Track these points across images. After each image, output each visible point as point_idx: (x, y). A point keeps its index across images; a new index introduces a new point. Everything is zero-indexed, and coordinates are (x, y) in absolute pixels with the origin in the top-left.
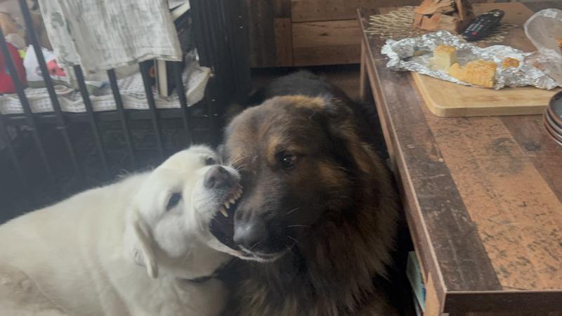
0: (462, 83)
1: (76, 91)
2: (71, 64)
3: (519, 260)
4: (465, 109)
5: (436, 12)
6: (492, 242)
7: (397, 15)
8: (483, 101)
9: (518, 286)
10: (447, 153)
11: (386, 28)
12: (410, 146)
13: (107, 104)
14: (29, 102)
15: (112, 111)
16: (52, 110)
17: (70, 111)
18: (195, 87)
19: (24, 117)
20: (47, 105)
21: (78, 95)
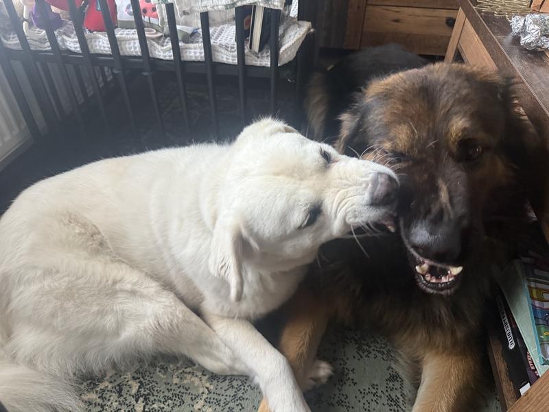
1: (166, 36)
2: (165, 1)
13: (195, 53)
14: (118, 43)
15: (199, 62)
16: (139, 54)
17: (158, 57)
18: (290, 43)
19: (112, 58)
20: (135, 48)
21: (166, 40)
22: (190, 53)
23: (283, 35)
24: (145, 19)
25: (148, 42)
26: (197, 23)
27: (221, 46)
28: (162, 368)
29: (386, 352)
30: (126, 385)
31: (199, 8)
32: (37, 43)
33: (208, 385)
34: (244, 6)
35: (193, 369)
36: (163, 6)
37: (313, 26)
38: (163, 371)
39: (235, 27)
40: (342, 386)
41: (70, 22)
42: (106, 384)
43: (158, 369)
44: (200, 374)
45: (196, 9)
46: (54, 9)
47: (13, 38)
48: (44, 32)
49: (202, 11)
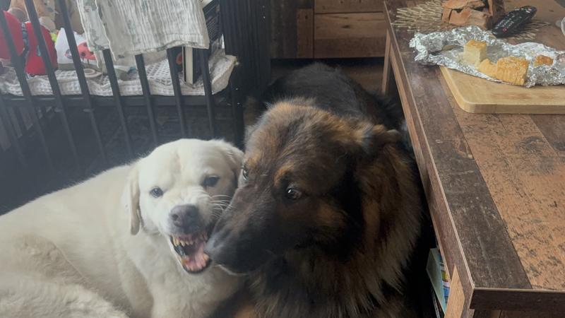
0: (493, 79)
1: (104, 75)
2: (101, 48)
3: (549, 260)
4: (496, 106)
5: (466, 7)
6: (521, 241)
7: (424, 8)
8: (513, 98)
9: (547, 285)
10: (477, 149)
11: (413, 21)
12: (438, 141)
13: (134, 88)
14: (59, 85)
15: (138, 96)
16: (80, 93)
17: (98, 94)
18: (220, 75)
19: (53, 99)
20: (76, 88)
21: (106, 79)
22: (128, 89)
23: (213, 69)
24: (84, 61)
25: (87, 82)
27: (157, 81)
31: (133, 51)
34: (173, 48)
41: (11, 68)
49: (137, 54)
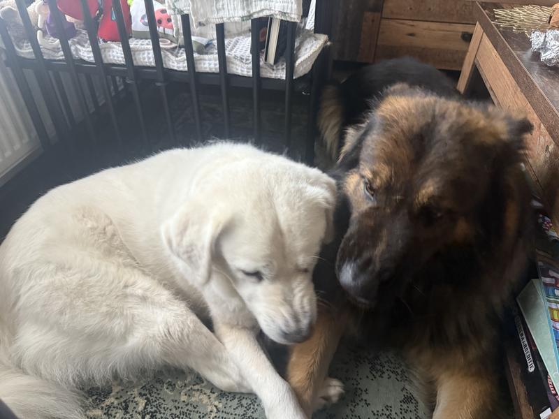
7: (524, 12)
11: (516, 22)
13: (210, 64)
14: (132, 53)
15: (213, 73)
16: (153, 64)
17: (172, 68)
18: (306, 56)
19: (125, 68)
20: (149, 58)
21: (181, 51)
22: (204, 64)
23: (299, 48)
24: (160, 29)
25: (162, 53)
26: (213, 34)
27: (236, 57)
28: (170, 384)
29: (400, 373)
30: (132, 401)
31: (215, 19)
32: (51, 52)
33: (216, 403)
34: (260, 18)
35: (201, 386)
36: (179, 17)
37: (330, 39)
38: (170, 388)
39: (250, 39)
40: (355, 407)
41: (84, 32)
42: (112, 400)
43: (165, 386)
44: (208, 392)
45: (212, 20)
46: (68, 18)
47: (27, 46)
48: (58, 41)
49: (218, 23)
